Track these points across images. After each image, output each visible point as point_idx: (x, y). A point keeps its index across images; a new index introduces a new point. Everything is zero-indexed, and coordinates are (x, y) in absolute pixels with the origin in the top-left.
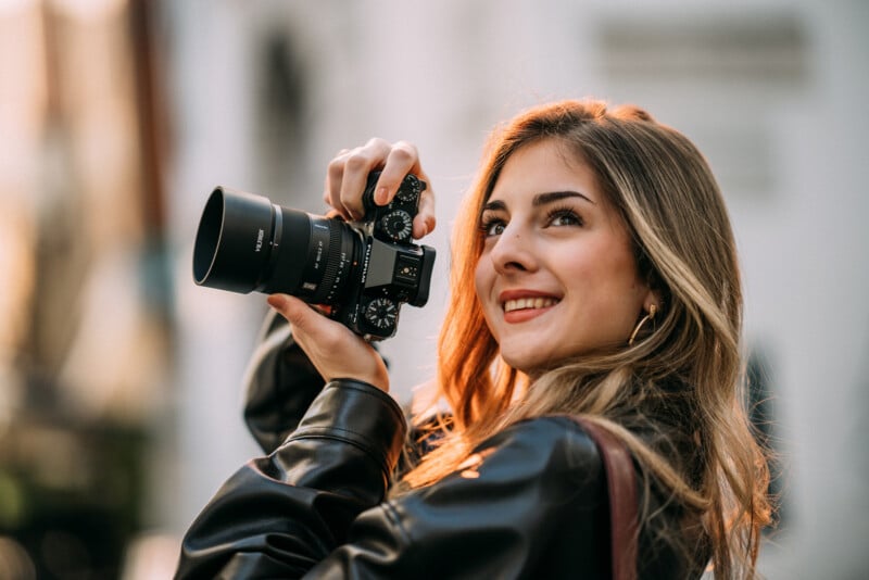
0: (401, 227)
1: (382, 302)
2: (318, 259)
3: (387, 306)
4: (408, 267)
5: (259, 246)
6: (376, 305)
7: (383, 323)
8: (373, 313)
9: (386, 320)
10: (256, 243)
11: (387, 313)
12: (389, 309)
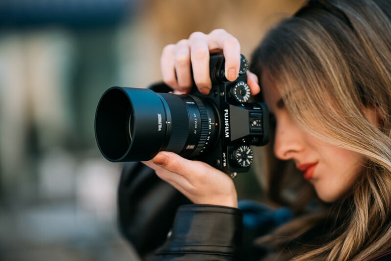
0: (244, 93)
1: (243, 149)
2: (196, 127)
3: (247, 150)
4: (255, 120)
5: (160, 127)
6: (240, 152)
7: (246, 163)
8: (239, 158)
9: (247, 161)
10: (158, 125)
11: (247, 155)
12: (248, 153)
